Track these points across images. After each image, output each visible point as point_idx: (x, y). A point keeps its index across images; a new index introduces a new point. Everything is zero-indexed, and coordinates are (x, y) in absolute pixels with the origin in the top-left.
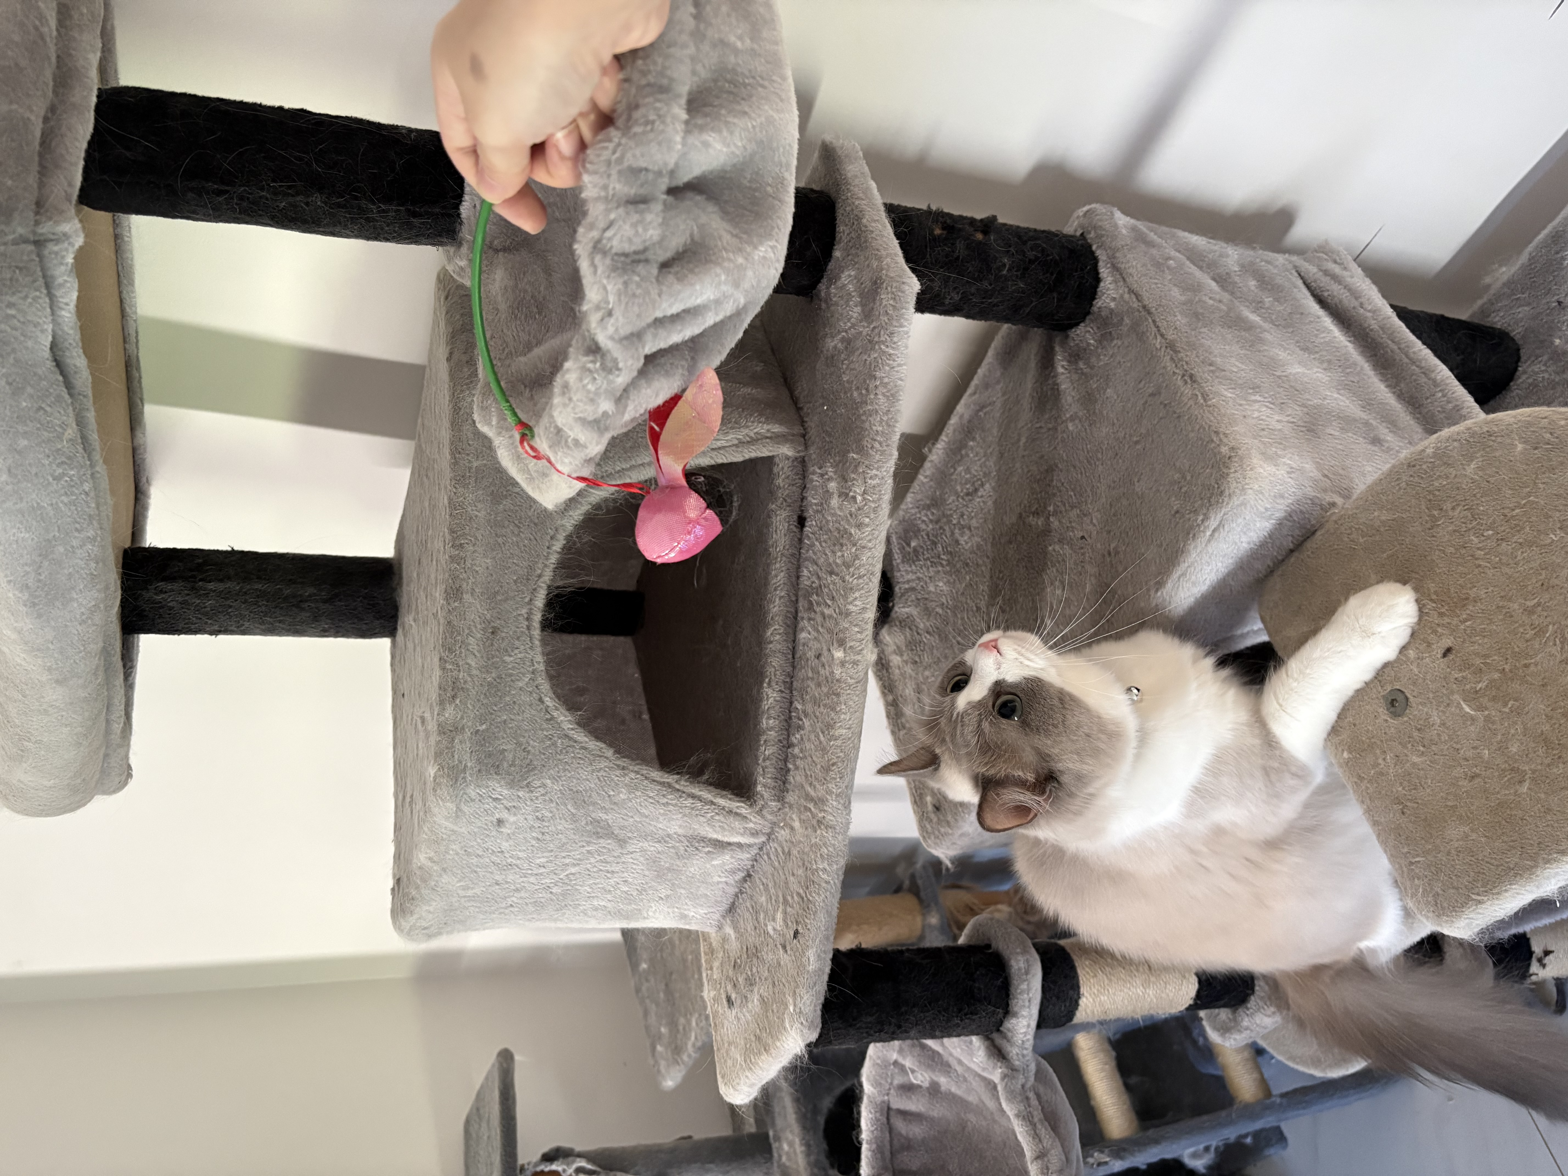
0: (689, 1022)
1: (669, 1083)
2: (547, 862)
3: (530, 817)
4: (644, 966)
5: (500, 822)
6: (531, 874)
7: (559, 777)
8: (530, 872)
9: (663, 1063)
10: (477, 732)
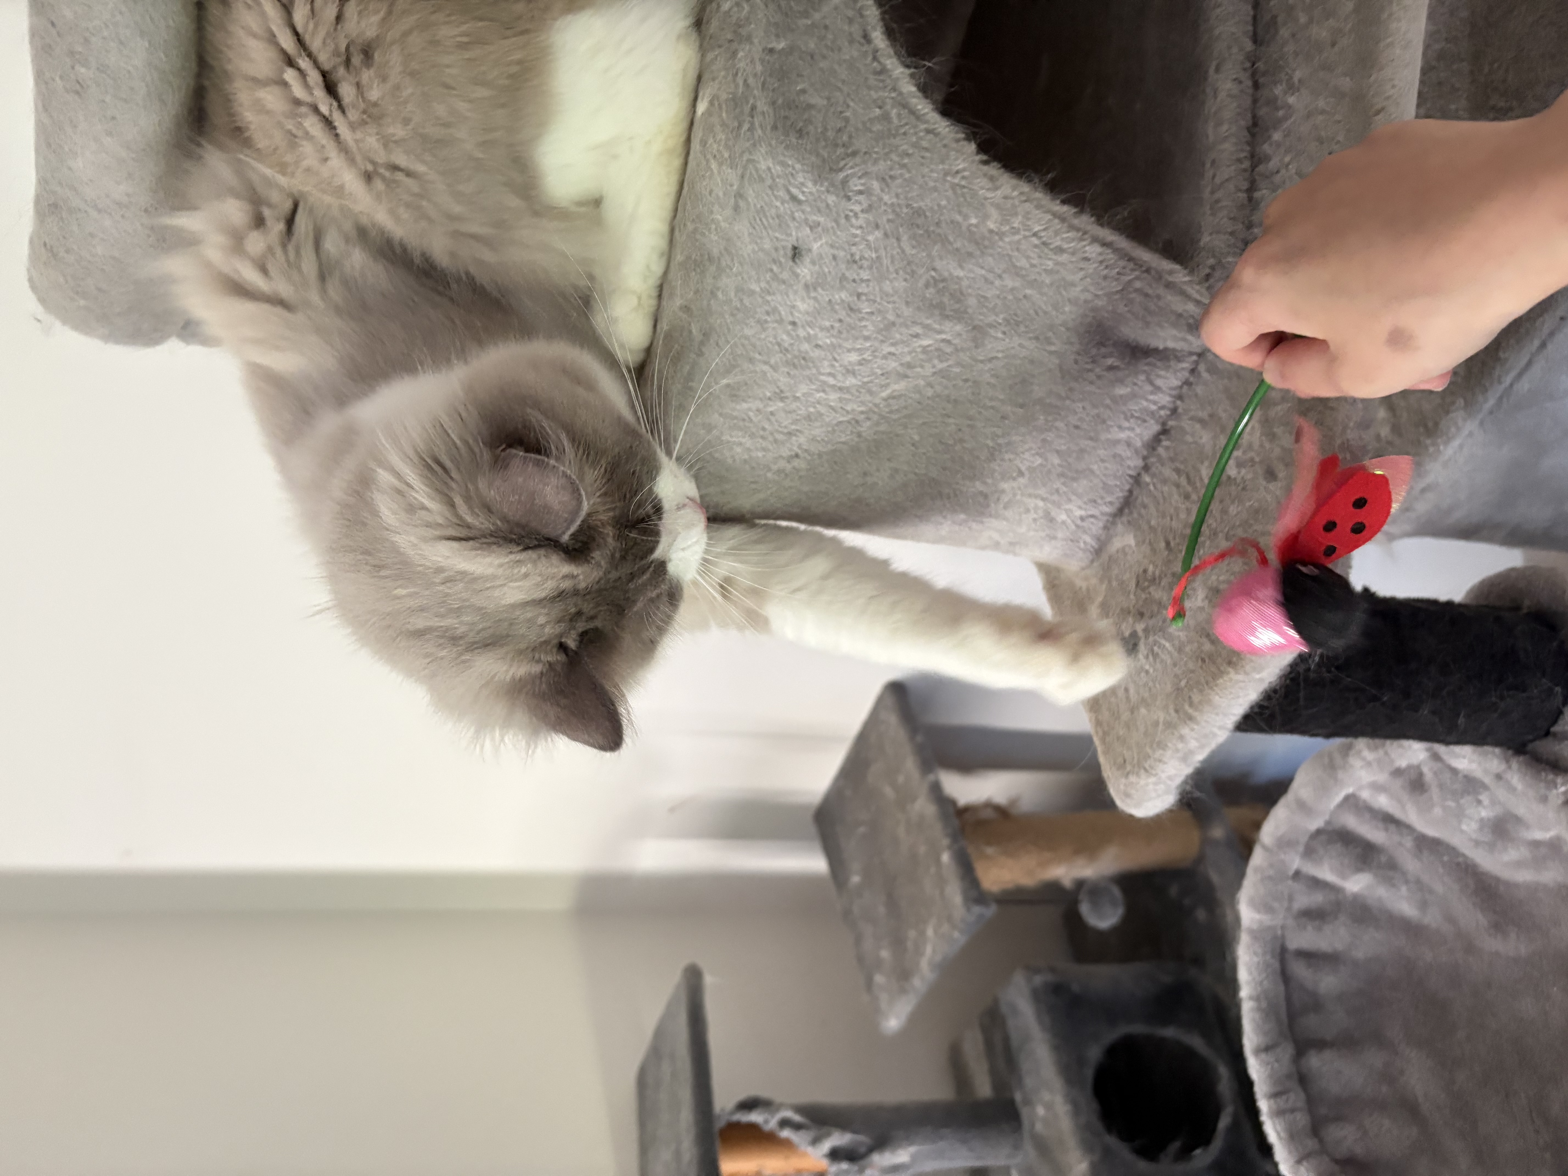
0: (922, 933)
1: (893, 1023)
2: (860, 363)
3: (842, 254)
4: (856, 879)
5: (796, 253)
6: (833, 386)
7: (891, 177)
8: (831, 381)
9: (884, 997)
10: (771, 51)
